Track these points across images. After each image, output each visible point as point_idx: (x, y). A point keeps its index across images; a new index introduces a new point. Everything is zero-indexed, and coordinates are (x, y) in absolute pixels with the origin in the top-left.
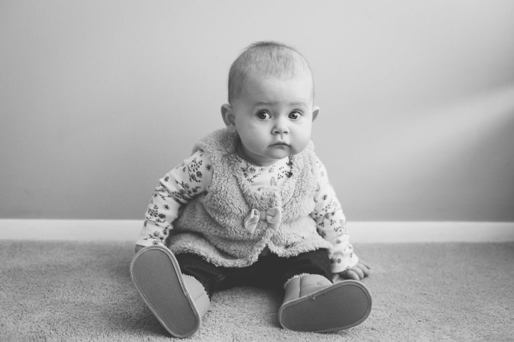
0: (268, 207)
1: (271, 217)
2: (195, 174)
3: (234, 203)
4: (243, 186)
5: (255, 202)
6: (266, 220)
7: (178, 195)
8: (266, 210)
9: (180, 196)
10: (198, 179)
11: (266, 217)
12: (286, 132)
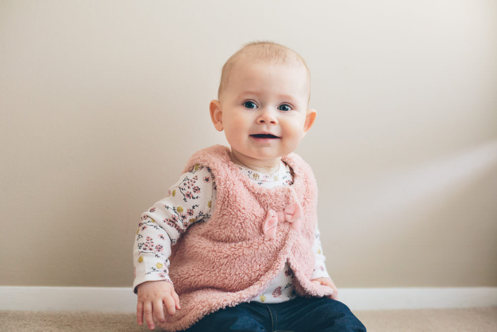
0: (285, 205)
1: (291, 216)
2: (191, 190)
3: (245, 208)
4: (253, 187)
5: (269, 201)
6: (286, 221)
7: (170, 223)
8: (284, 209)
9: (172, 224)
10: (195, 195)
11: (285, 218)
12: (273, 122)
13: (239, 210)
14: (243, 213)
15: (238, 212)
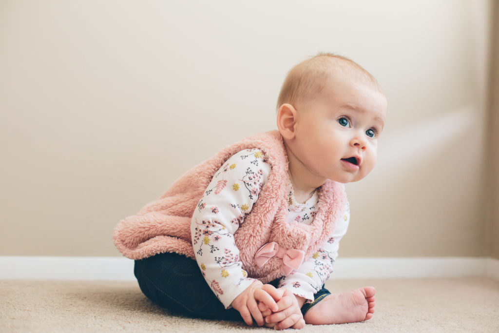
1: (289, 259)
2: (258, 187)
6: (281, 259)
8: (288, 249)
12: (364, 148)
13: (260, 225)
14: (261, 230)
15: (259, 225)
